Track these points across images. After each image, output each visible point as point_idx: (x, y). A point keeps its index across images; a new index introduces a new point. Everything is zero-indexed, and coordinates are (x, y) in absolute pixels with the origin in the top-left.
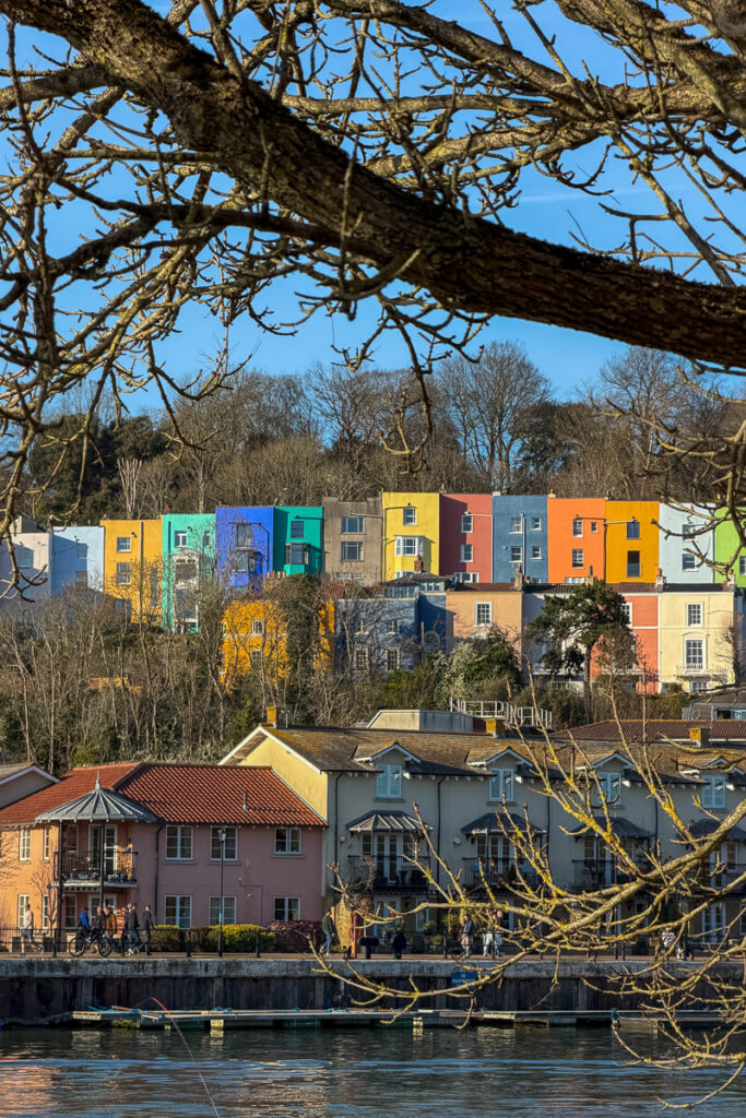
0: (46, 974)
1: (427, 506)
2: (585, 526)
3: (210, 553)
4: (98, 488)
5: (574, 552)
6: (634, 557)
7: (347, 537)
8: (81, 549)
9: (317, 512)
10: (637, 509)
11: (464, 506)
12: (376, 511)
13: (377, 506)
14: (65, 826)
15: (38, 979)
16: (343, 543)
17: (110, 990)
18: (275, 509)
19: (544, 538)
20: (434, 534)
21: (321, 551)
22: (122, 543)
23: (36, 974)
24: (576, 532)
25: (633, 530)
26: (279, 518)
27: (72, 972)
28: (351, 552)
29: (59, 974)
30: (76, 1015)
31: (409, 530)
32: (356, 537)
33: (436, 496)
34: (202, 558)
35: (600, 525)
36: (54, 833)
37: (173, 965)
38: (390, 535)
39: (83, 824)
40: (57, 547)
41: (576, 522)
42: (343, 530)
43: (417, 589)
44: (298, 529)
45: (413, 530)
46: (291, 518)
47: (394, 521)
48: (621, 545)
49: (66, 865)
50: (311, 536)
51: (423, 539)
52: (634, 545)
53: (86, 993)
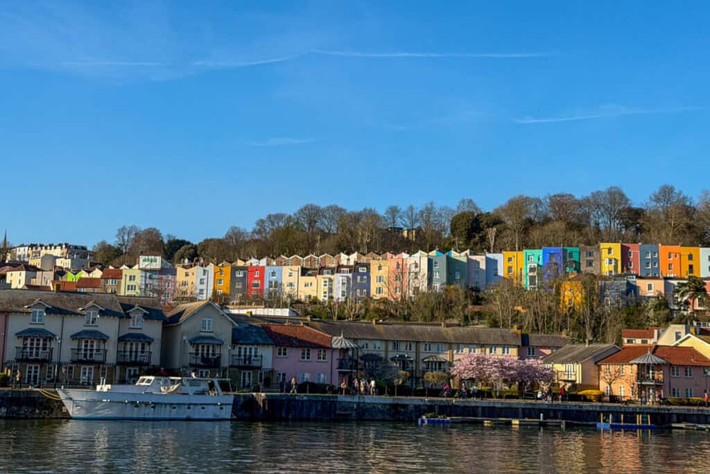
0: (663, 412)
1: (616, 248)
2: (672, 255)
3: (541, 263)
4: (475, 237)
5: (669, 264)
6: (691, 267)
7: (589, 258)
8: (496, 261)
9: (578, 249)
10: (692, 250)
11: (629, 248)
12: (598, 250)
13: (599, 247)
14: (638, 365)
15: (662, 414)
16: (587, 261)
17: (681, 417)
18: (563, 249)
19: (658, 259)
20: (619, 258)
21: (579, 263)
22: (510, 259)
23: (661, 412)
24: (670, 258)
25: (690, 257)
26: (565, 251)
27: (671, 412)
28: (590, 264)
29: (667, 412)
30: (673, 425)
31: (610, 256)
32: (591, 258)
33: (619, 245)
34: (538, 265)
35: (678, 256)
36: (635, 367)
37: (698, 410)
38: (603, 258)
39: (644, 364)
40: (488, 260)
41: (670, 254)
42: (587, 256)
43: (625, 278)
44: (571, 255)
45: (611, 256)
46: (568, 251)
47: (605, 253)
48: (686, 263)
49: (640, 377)
50: (576, 258)
51: (615, 259)
52: (691, 263)
53: (675, 418)
